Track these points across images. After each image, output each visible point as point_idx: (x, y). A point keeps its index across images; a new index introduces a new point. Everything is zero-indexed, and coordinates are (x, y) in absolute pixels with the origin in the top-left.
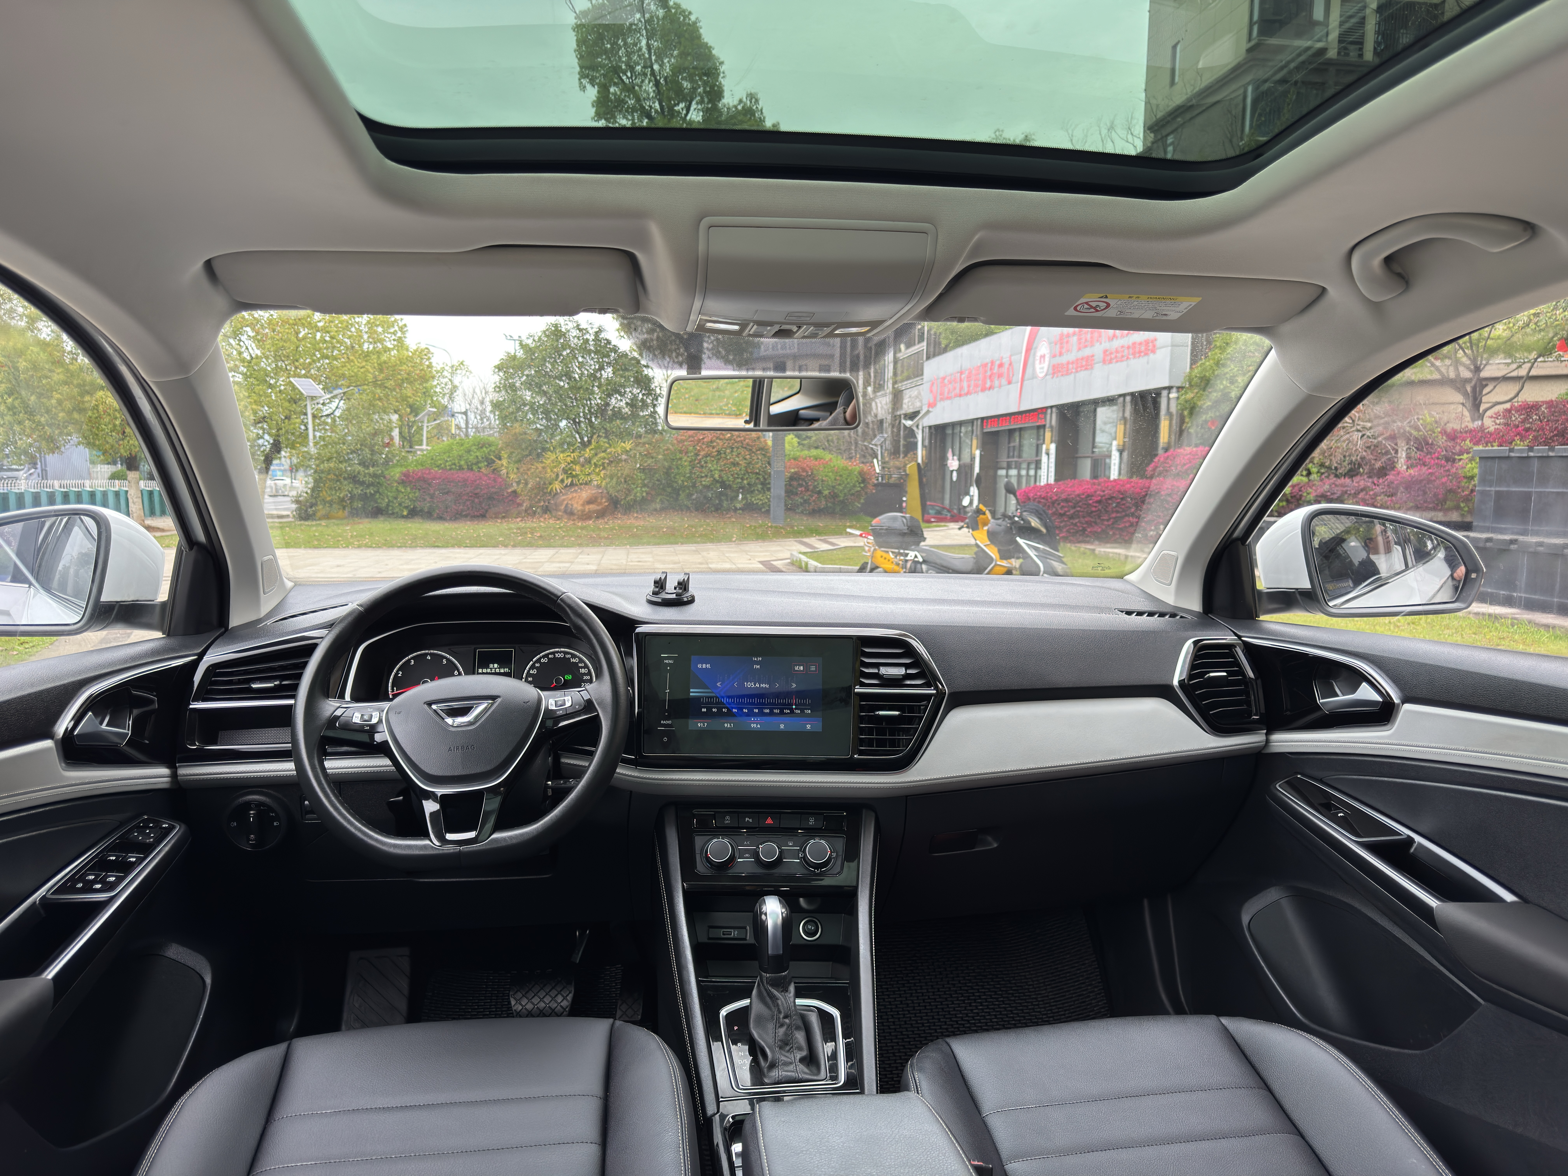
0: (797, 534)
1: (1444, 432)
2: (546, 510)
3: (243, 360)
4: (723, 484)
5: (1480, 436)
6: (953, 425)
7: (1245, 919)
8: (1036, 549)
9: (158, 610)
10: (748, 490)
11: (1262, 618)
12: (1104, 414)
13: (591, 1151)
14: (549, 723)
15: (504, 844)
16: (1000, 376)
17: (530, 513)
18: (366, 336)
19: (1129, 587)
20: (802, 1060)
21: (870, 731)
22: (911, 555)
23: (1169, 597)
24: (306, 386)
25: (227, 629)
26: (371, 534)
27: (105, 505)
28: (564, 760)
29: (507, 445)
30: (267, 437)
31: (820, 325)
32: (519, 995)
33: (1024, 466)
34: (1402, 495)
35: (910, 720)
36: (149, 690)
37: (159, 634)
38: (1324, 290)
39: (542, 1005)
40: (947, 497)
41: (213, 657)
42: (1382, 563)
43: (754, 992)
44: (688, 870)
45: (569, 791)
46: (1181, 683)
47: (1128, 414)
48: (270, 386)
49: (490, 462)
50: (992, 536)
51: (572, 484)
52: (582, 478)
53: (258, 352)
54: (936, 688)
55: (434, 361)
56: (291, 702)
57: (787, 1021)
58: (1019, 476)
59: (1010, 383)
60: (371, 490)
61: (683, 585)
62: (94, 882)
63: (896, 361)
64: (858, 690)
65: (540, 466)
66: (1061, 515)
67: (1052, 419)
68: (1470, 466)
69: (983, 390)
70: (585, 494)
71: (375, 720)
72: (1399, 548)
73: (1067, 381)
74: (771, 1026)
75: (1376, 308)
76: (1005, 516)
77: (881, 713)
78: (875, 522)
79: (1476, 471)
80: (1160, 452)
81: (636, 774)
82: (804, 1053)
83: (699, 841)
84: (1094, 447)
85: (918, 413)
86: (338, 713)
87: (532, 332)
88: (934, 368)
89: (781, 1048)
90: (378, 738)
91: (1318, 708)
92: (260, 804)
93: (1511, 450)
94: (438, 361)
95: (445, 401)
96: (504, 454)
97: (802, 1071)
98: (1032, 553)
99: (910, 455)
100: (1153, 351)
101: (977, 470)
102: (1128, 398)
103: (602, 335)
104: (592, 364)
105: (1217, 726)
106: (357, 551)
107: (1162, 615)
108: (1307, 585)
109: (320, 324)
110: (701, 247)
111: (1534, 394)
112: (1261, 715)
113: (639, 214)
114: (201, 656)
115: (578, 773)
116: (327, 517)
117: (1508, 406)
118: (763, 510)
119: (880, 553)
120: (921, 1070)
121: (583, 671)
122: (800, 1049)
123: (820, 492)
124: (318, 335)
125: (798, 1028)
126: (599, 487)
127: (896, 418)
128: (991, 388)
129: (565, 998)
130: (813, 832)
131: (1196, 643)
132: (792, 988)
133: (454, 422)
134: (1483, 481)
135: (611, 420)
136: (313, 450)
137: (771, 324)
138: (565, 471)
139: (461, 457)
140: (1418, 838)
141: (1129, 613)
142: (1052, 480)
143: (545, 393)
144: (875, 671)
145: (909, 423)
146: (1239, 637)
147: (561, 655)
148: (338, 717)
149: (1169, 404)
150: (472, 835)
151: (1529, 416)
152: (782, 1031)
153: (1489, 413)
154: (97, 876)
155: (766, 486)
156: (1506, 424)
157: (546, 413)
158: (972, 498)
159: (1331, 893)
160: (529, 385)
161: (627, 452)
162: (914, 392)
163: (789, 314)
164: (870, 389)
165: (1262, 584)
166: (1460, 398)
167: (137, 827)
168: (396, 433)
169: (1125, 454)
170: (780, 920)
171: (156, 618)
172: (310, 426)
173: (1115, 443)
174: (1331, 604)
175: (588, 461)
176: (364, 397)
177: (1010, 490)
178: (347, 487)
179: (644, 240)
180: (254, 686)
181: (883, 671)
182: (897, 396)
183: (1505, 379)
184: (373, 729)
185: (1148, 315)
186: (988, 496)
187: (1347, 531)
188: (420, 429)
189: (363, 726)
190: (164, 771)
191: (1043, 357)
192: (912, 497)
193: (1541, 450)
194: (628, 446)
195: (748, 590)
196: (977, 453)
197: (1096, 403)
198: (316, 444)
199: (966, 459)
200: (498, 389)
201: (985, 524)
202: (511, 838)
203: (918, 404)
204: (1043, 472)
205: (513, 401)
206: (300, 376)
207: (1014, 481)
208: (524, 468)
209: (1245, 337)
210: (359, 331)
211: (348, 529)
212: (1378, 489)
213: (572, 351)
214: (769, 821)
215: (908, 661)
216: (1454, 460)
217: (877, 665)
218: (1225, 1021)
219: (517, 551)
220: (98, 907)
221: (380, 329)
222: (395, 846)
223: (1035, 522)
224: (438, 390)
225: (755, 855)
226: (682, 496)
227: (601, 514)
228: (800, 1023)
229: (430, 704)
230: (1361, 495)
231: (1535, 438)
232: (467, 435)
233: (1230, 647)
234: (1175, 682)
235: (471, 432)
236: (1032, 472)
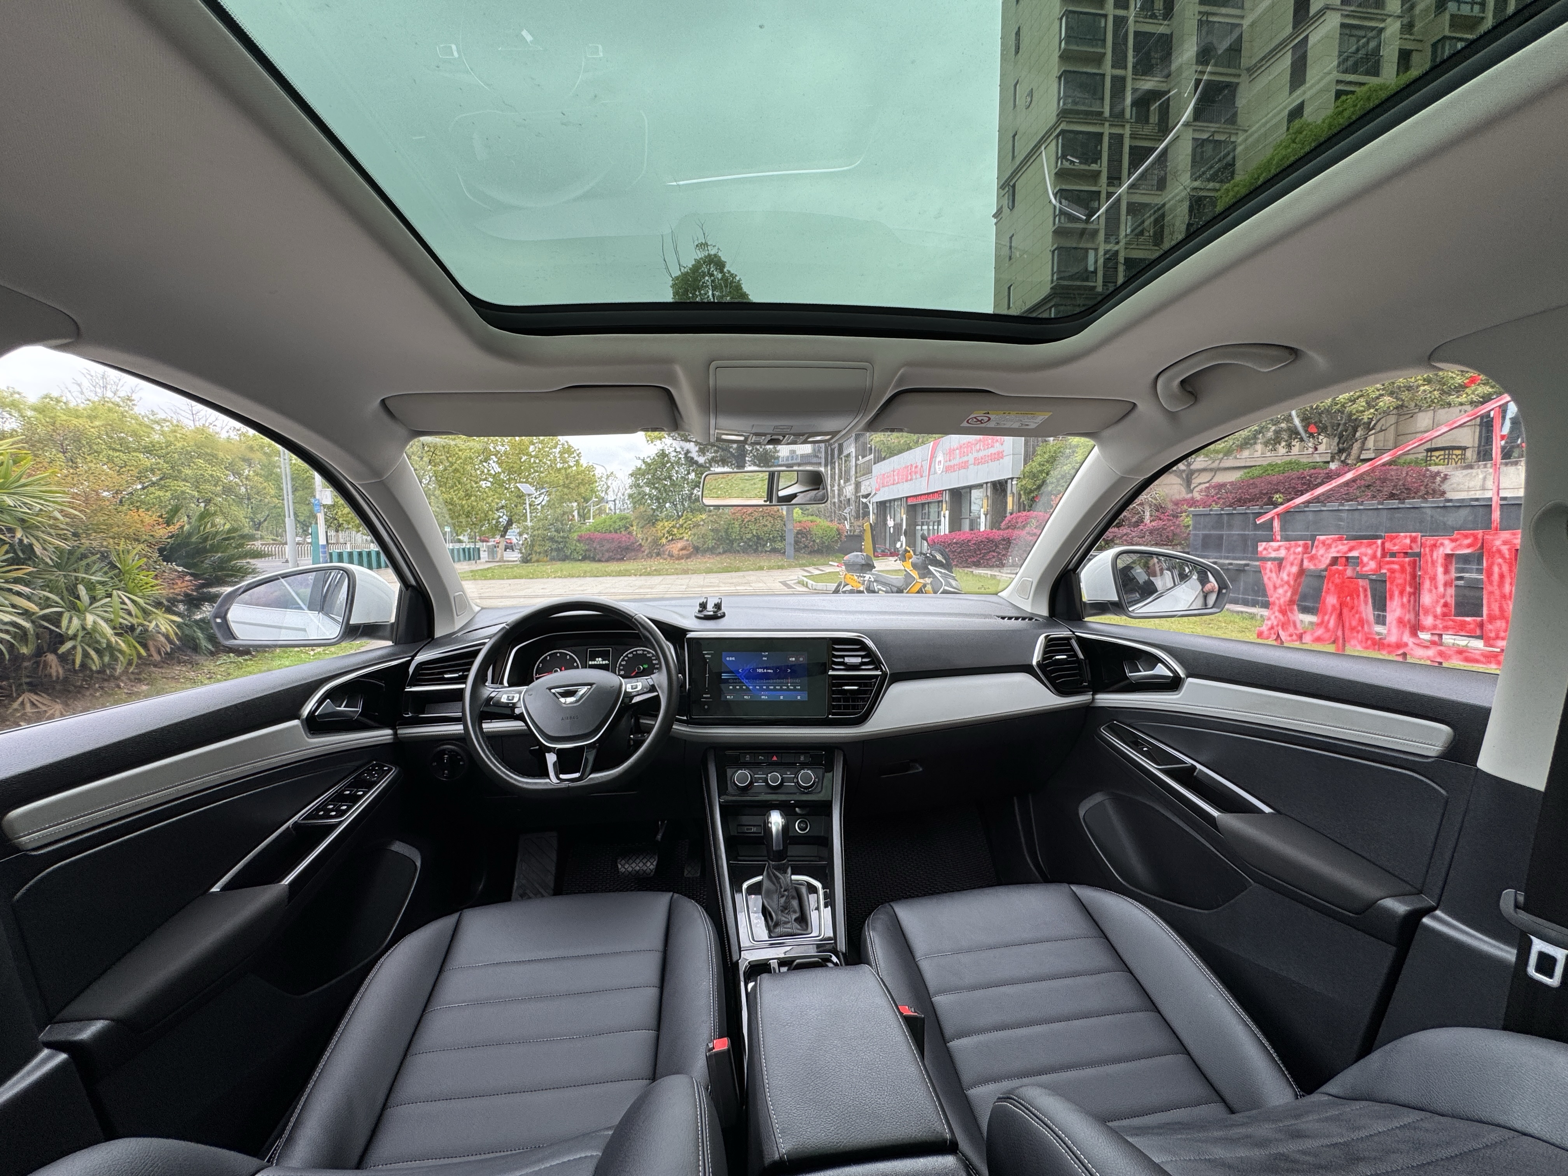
0: (802, 566)
1: (1171, 501)
2: (658, 554)
3: (491, 475)
4: (758, 538)
5: (1193, 503)
6: (890, 501)
7: (1081, 813)
8: (940, 572)
9: (389, 629)
10: (773, 540)
11: (1086, 619)
12: (975, 493)
13: (653, 992)
14: (627, 700)
15: (597, 781)
16: (916, 473)
17: (650, 556)
18: (558, 460)
19: (1002, 601)
20: (796, 920)
21: (839, 700)
22: (867, 577)
23: (1027, 607)
24: (525, 488)
25: (433, 638)
26: (562, 571)
27: (351, 562)
28: (641, 721)
29: (636, 518)
30: (505, 517)
31: (797, 435)
32: (623, 862)
33: (931, 523)
34: (1148, 537)
35: (865, 692)
36: (380, 680)
37: (390, 643)
38: (1135, 404)
39: (638, 868)
40: (888, 542)
41: (421, 658)
42: (1159, 582)
43: (765, 873)
44: (722, 791)
45: (642, 742)
46: (1038, 664)
47: (989, 494)
48: (506, 488)
49: (626, 528)
50: (915, 566)
51: (672, 540)
52: (678, 536)
53: (500, 470)
54: (882, 670)
55: (596, 472)
56: (463, 686)
57: (786, 893)
58: (929, 529)
59: (922, 476)
60: (561, 545)
61: (718, 606)
62: (332, 810)
63: (856, 465)
64: (831, 673)
65: (654, 530)
66: (953, 552)
67: (947, 497)
68: (1187, 520)
69: (907, 481)
70: (680, 544)
71: (515, 700)
72: (1169, 573)
73: (954, 475)
74: (775, 897)
75: (1172, 416)
76: (921, 553)
77: (846, 688)
78: (846, 558)
79: (1190, 522)
80: (1008, 515)
81: (688, 729)
82: (797, 915)
83: (729, 772)
84: (970, 512)
85: (869, 494)
86: (493, 695)
87: (649, 454)
88: (879, 469)
89: (782, 911)
90: (517, 711)
91: (1127, 678)
92: (452, 751)
93: (1211, 510)
94: (599, 471)
95: (603, 495)
96: (634, 524)
97: (796, 927)
98: (938, 575)
99: (866, 518)
100: (1002, 458)
101: (904, 527)
102: (989, 485)
103: (689, 455)
104: (683, 470)
105: (1061, 690)
106: (554, 580)
107: (1024, 619)
108: (1115, 598)
109: (533, 454)
110: (711, 382)
111: (1221, 478)
112: (1089, 682)
113: (668, 361)
114: (413, 657)
115: (649, 730)
116: (538, 561)
117: (1207, 485)
118: (782, 552)
119: (849, 575)
120: (874, 929)
121: (654, 662)
122: (795, 912)
123: (814, 541)
124: (532, 460)
125: (793, 898)
126: (687, 540)
127: (857, 497)
128: (911, 480)
129: (652, 864)
130: (804, 765)
131: (1046, 637)
132: (789, 871)
133: (608, 506)
134: (1195, 528)
135: (694, 503)
136: (529, 524)
137: (765, 435)
138: (668, 532)
139: (610, 526)
140: (1199, 766)
141: (1003, 618)
142: (947, 532)
143: (657, 488)
144: (841, 660)
145: (864, 500)
146: (1074, 633)
147: (640, 652)
148: (493, 698)
149: (1013, 487)
150: (577, 775)
151: (1220, 490)
152: (783, 900)
153: (1197, 489)
154: (335, 806)
155: (783, 538)
156: (1207, 496)
157: (658, 499)
158: (902, 543)
159: (1139, 798)
160: (648, 484)
161: (703, 520)
162: (867, 483)
163: (776, 427)
164: (842, 481)
165: (1085, 598)
166: (1179, 481)
167: (368, 769)
168: (576, 513)
169: (988, 516)
170: (780, 827)
171: (387, 632)
172: (528, 511)
173: (982, 510)
174: (1130, 609)
175: (682, 526)
176: (558, 493)
177: (924, 538)
178: (548, 544)
179: (672, 378)
180: (446, 676)
181: (847, 660)
182: (858, 485)
183: (1204, 470)
184: (514, 706)
185: (1016, 425)
186: (911, 543)
187: (1134, 562)
188: (589, 510)
189: (508, 703)
190: (389, 732)
191: (940, 462)
192: (867, 544)
193: (1228, 510)
194: (704, 516)
195: (760, 608)
196: (904, 517)
197: (971, 488)
198: (531, 521)
199: (898, 520)
200: (631, 487)
201: (910, 558)
202: (602, 777)
203: (870, 490)
204: (942, 527)
205: (639, 494)
206: (522, 482)
207: (926, 532)
208: (645, 531)
209: (1075, 440)
210: (555, 456)
211: (549, 568)
212: (1134, 534)
213: (672, 464)
214: (775, 758)
215: (863, 653)
216: (1177, 517)
217: (843, 657)
218: (1074, 888)
219: (643, 578)
220: (333, 827)
221: (566, 455)
222: (527, 783)
223: (939, 557)
224: (599, 488)
225: (766, 780)
226: (735, 545)
227: (688, 557)
228: (795, 894)
229: (550, 689)
230: (1125, 538)
231: (1224, 503)
232: (615, 513)
233: (1068, 639)
234: (1034, 663)
235: (618, 511)
236: (936, 527)
